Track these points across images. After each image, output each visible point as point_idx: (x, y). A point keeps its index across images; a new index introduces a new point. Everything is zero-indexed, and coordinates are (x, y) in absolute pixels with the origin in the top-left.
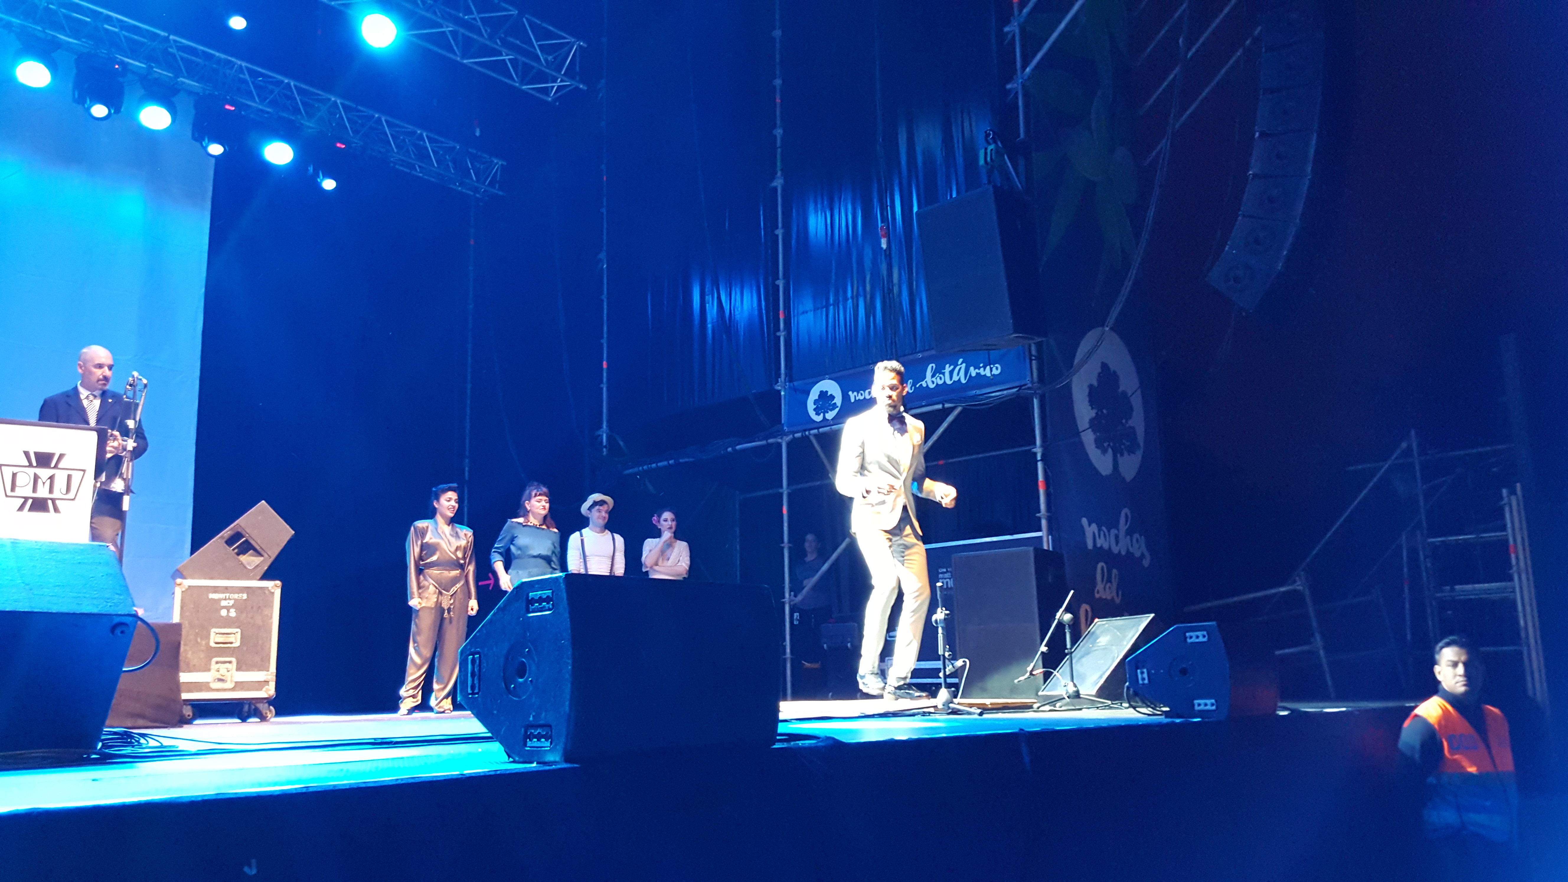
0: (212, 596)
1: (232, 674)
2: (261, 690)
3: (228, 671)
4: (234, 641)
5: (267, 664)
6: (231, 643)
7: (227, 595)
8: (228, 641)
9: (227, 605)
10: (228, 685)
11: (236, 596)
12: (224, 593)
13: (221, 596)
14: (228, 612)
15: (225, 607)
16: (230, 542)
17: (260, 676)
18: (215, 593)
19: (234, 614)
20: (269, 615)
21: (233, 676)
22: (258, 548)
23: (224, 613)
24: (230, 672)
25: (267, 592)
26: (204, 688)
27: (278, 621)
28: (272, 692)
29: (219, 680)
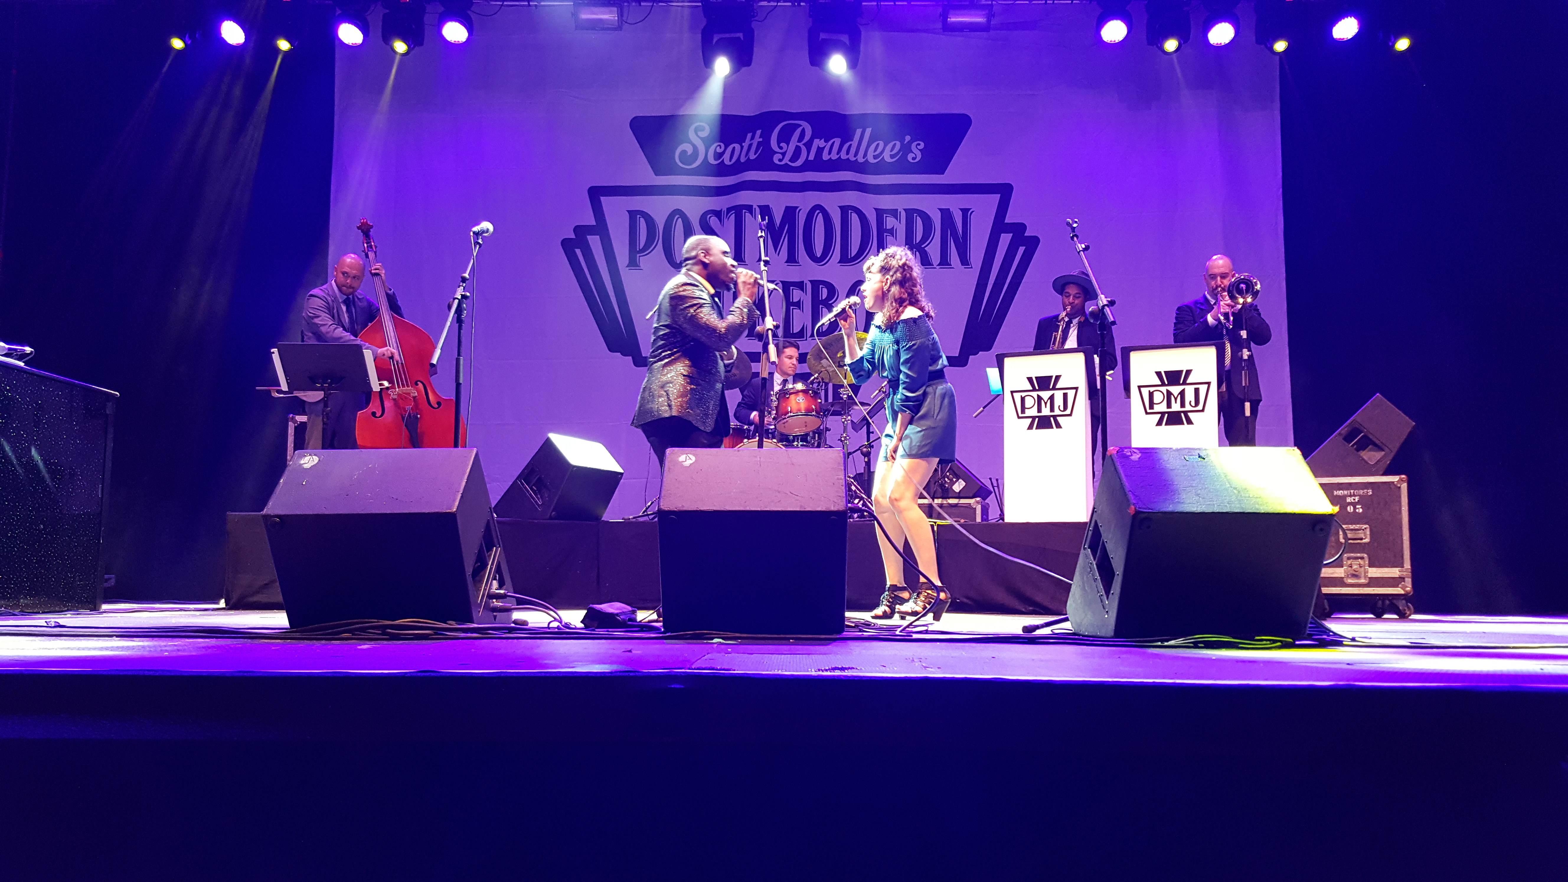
0: (1335, 493)
1: (1365, 569)
2: (1397, 586)
3: (1362, 567)
4: (1364, 538)
5: (1401, 560)
6: (1361, 539)
7: (1352, 491)
8: (1358, 537)
9: (1353, 501)
10: (1362, 581)
11: (1361, 492)
12: (1347, 489)
13: (1346, 492)
14: (1355, 508)
15: (1350, 504)
16: (1348, 438)
17: (1394, 572)
18: (1339, 490)
19: (1361, 510)
20: (1398, 509)
21: (1366, 572)
22: (1377, 442)
23: (1350, 509)
24: (1363, 569)
25: (1392, 486)
26: (1337, 583)
27: (1407, 516)
28: (1409, 588)
29: (1353, 575)
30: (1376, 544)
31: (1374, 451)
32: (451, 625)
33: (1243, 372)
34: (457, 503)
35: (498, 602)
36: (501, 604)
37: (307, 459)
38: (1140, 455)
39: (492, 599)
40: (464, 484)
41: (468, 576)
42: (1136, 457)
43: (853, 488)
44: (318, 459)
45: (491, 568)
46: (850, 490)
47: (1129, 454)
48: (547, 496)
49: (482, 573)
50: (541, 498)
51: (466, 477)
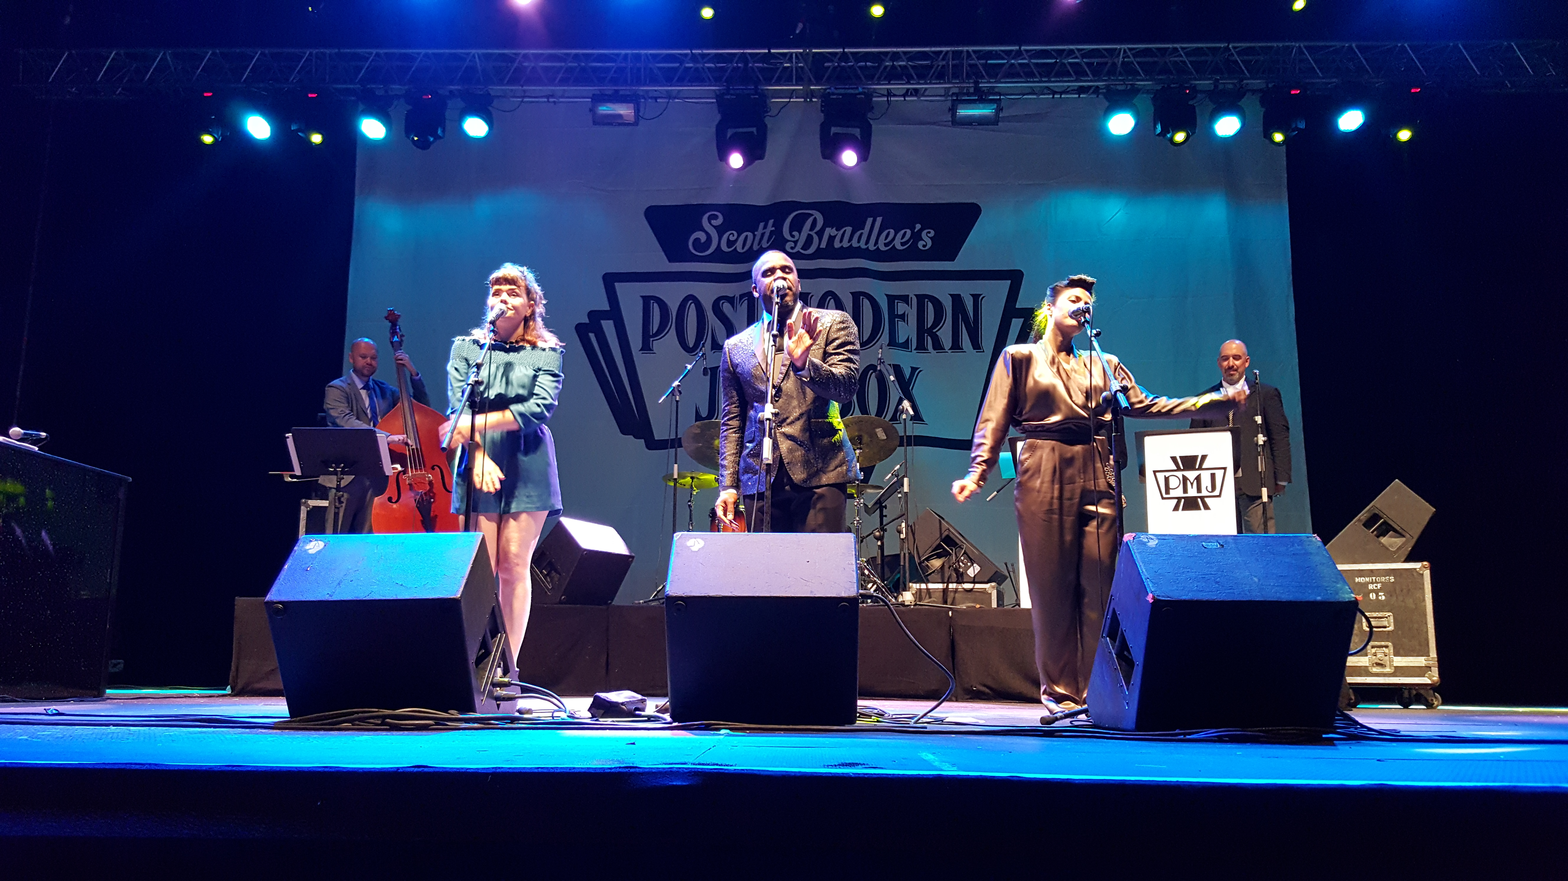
0: (1357, 580)
1: (1390, 658)
2: (1424, 677)
3: (1386, 656)
4: (1388, 625)
5: (1427, 648)
6: (1385, 627)
7: (1374, 578)
8: (1381, 625)
9: (1375, 588)
10: (1388, 670)
11: (1383, 579)
12: (1369, 577)
13: (1367, 579)
14: (1377, 595)
15: (1373, 591)
16: (1368, 524)
17: (1420, 661)
18: (1361, 577)
19: (1384, 598)
20: (1421, 597)
21: (1391, 661)
22: (1398, 529)
23: (1373, 596)
24: (1388, 657)
25: (1415, 574)
26: (1363, 672)
27: (1431, 604)
28: (1436, 678)
29: (1378, 664)
30: (1400, 632)
31: (1395, 537)
32: (453, 715)
33: (1259, 457)
34: (461, 589)
35: (502, 691)
36: (505, 693)
37: (313, 544)
38: (1157, 542)
39: (496, 688)
40: (470, 567)
41: (470, 662)
42: (1153, 543)
43: (866, 572)
44: (325, 544)
45: (495, 656)
46: (863, 574)
47: (1146, 540)
48: (556, 579)
49: (486, 660)
50: (551, 580)
51: (470, 564)
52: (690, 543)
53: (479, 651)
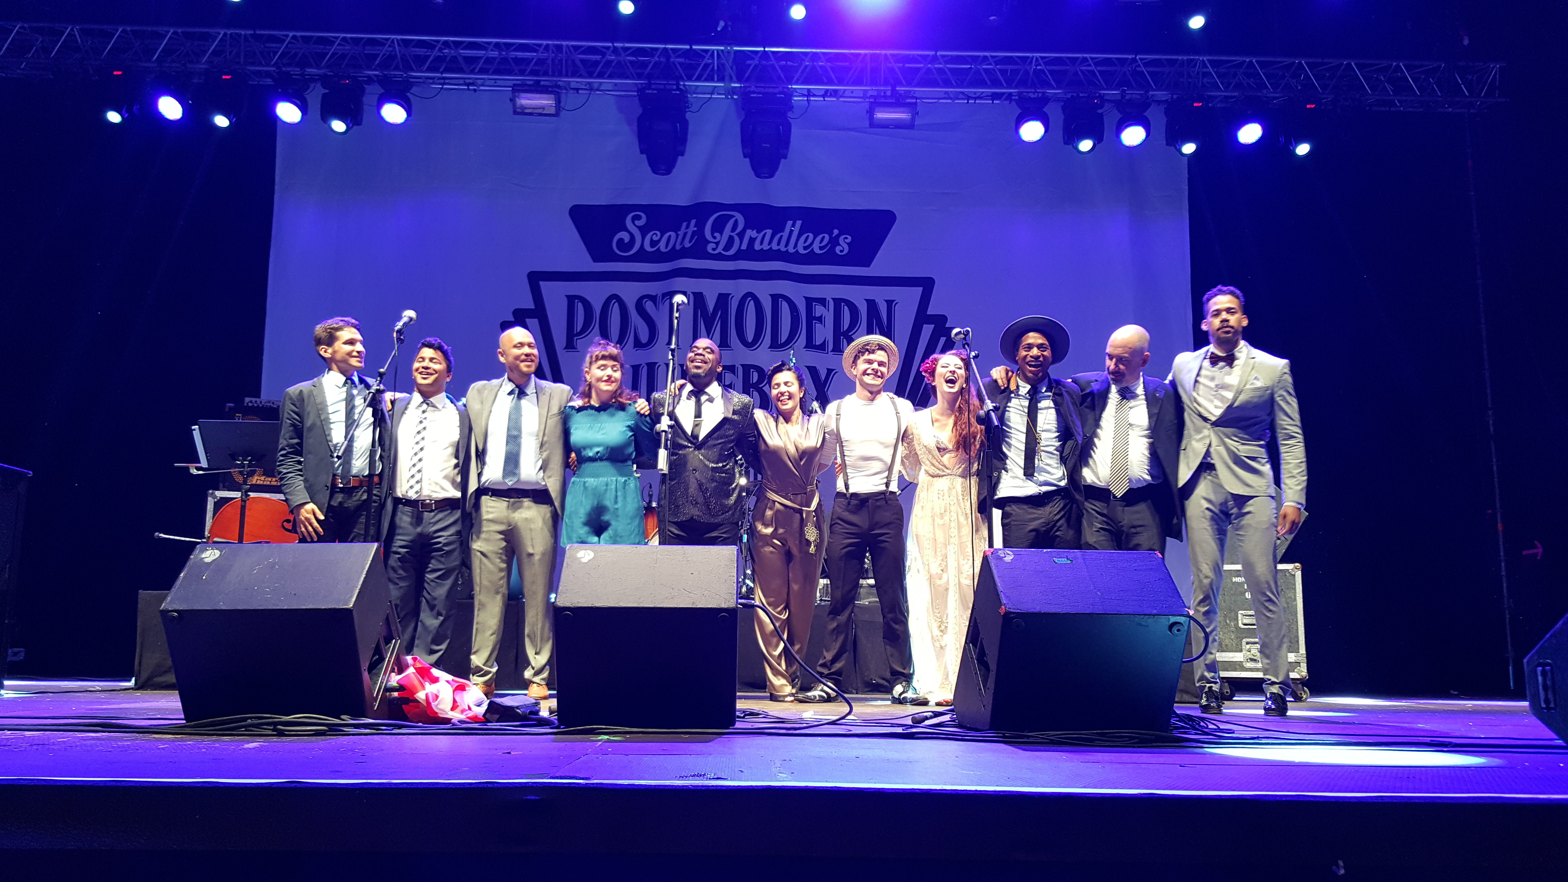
0: (1234, 580)
5: (1296, 646)
20: (1293, 597)
25: (1288, 575)
26: (1238, 667)
27: (1302, 603)
28: (1304, 673)
29: (1252, 660)
32: (344, 720)
34: (354, 599)
37: (208, 553)
39: (390, 692)
40: (362, 579)
41: (363, 670)
42: (1008, 559)
44: (219, 553)
45: (389, 661)
49: (380, 665)
51: (365, 572)
52: (580, 554)
53: (373, 657)
